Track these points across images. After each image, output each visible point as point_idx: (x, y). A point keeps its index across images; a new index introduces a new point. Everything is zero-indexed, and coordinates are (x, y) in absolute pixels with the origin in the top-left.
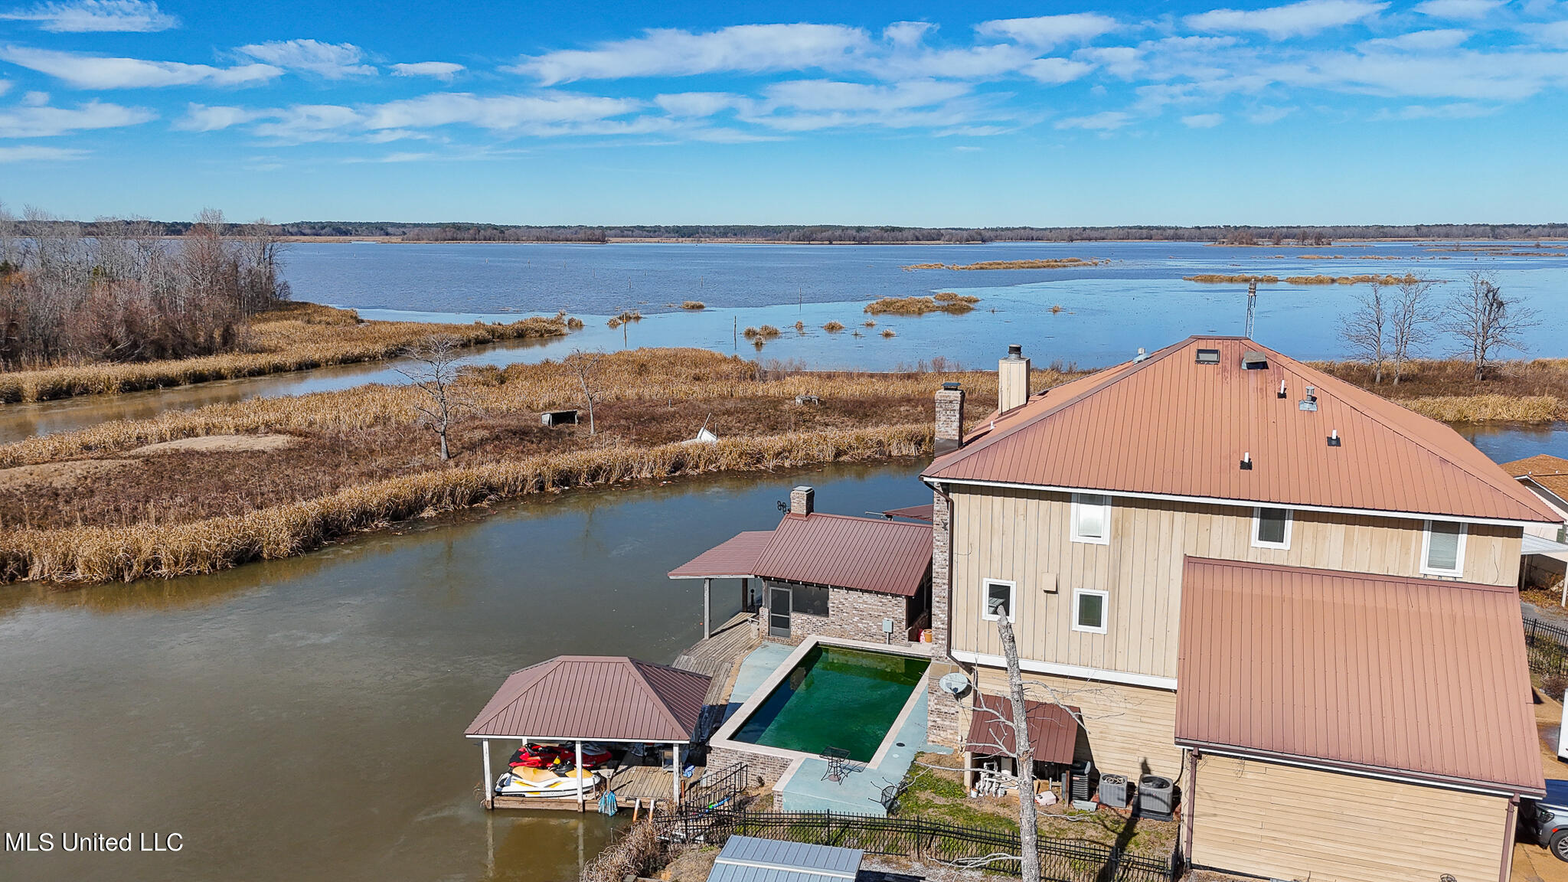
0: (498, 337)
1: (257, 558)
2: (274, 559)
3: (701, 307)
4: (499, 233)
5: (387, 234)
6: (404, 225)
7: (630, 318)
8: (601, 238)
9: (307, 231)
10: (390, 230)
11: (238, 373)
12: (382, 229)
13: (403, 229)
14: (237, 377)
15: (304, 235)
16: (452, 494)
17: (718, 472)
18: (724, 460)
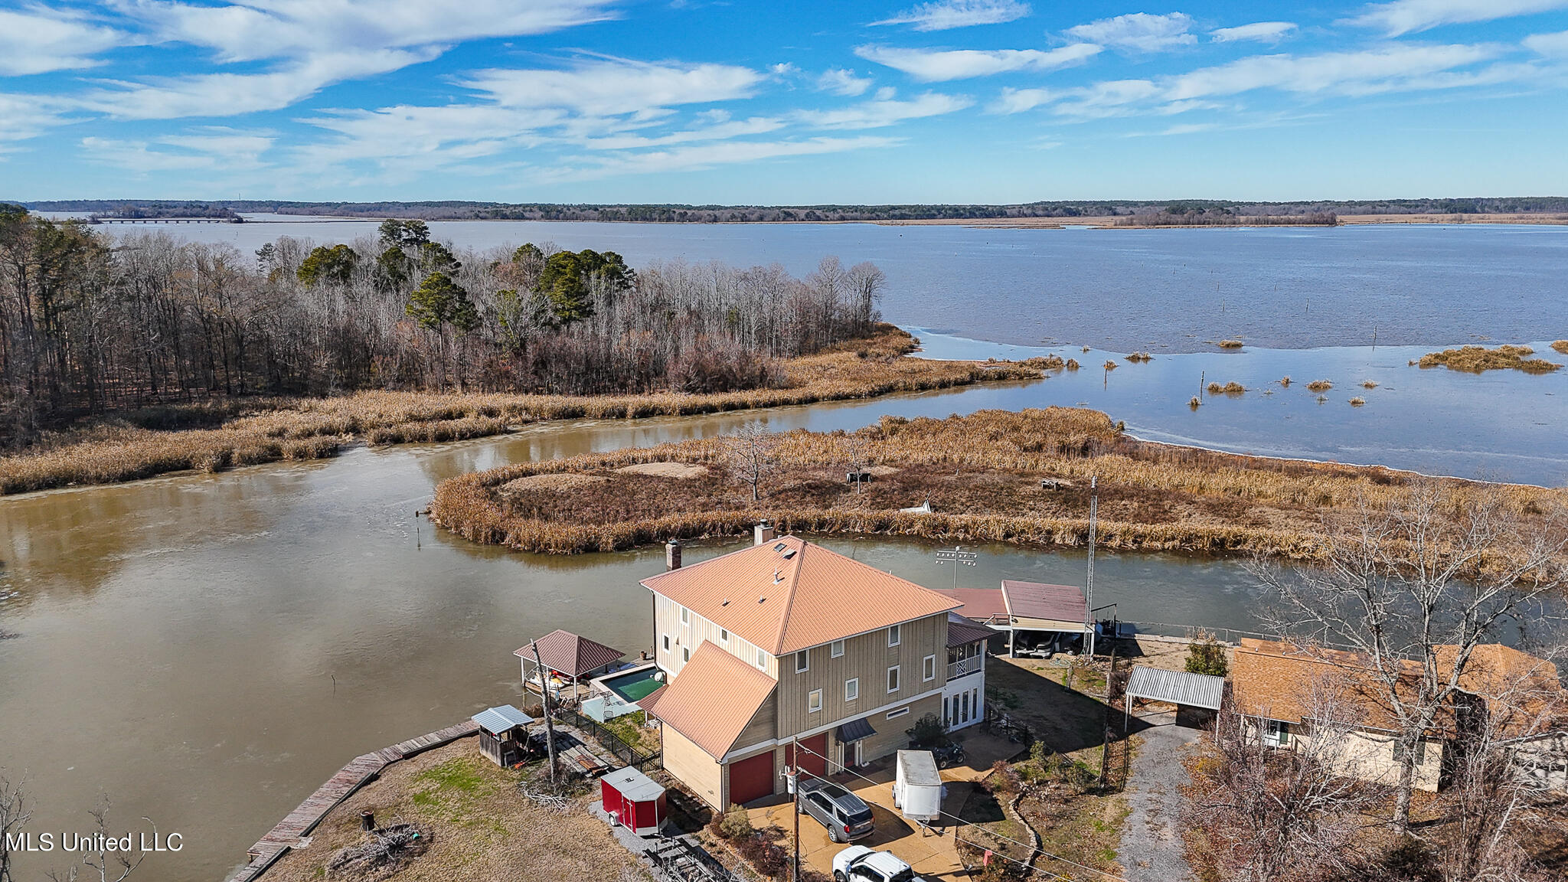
0: (981, 379)
1: (596, 550)
2: (607, 551)
3: (1239, 346)
4: (1223, 212)
5: (1115, 214)
6: (1135, 204)
7: (1139, 358)
8: (1329, 220)
9: (1040, 212)
10: (1119, 209)
11: (757, 405)
12: (1111, 209)
13: (1131, 209)
14: (756, 407)
15: (1037, 216)
16: (722, 527)
17: (911, 535)
18: (917, 527)
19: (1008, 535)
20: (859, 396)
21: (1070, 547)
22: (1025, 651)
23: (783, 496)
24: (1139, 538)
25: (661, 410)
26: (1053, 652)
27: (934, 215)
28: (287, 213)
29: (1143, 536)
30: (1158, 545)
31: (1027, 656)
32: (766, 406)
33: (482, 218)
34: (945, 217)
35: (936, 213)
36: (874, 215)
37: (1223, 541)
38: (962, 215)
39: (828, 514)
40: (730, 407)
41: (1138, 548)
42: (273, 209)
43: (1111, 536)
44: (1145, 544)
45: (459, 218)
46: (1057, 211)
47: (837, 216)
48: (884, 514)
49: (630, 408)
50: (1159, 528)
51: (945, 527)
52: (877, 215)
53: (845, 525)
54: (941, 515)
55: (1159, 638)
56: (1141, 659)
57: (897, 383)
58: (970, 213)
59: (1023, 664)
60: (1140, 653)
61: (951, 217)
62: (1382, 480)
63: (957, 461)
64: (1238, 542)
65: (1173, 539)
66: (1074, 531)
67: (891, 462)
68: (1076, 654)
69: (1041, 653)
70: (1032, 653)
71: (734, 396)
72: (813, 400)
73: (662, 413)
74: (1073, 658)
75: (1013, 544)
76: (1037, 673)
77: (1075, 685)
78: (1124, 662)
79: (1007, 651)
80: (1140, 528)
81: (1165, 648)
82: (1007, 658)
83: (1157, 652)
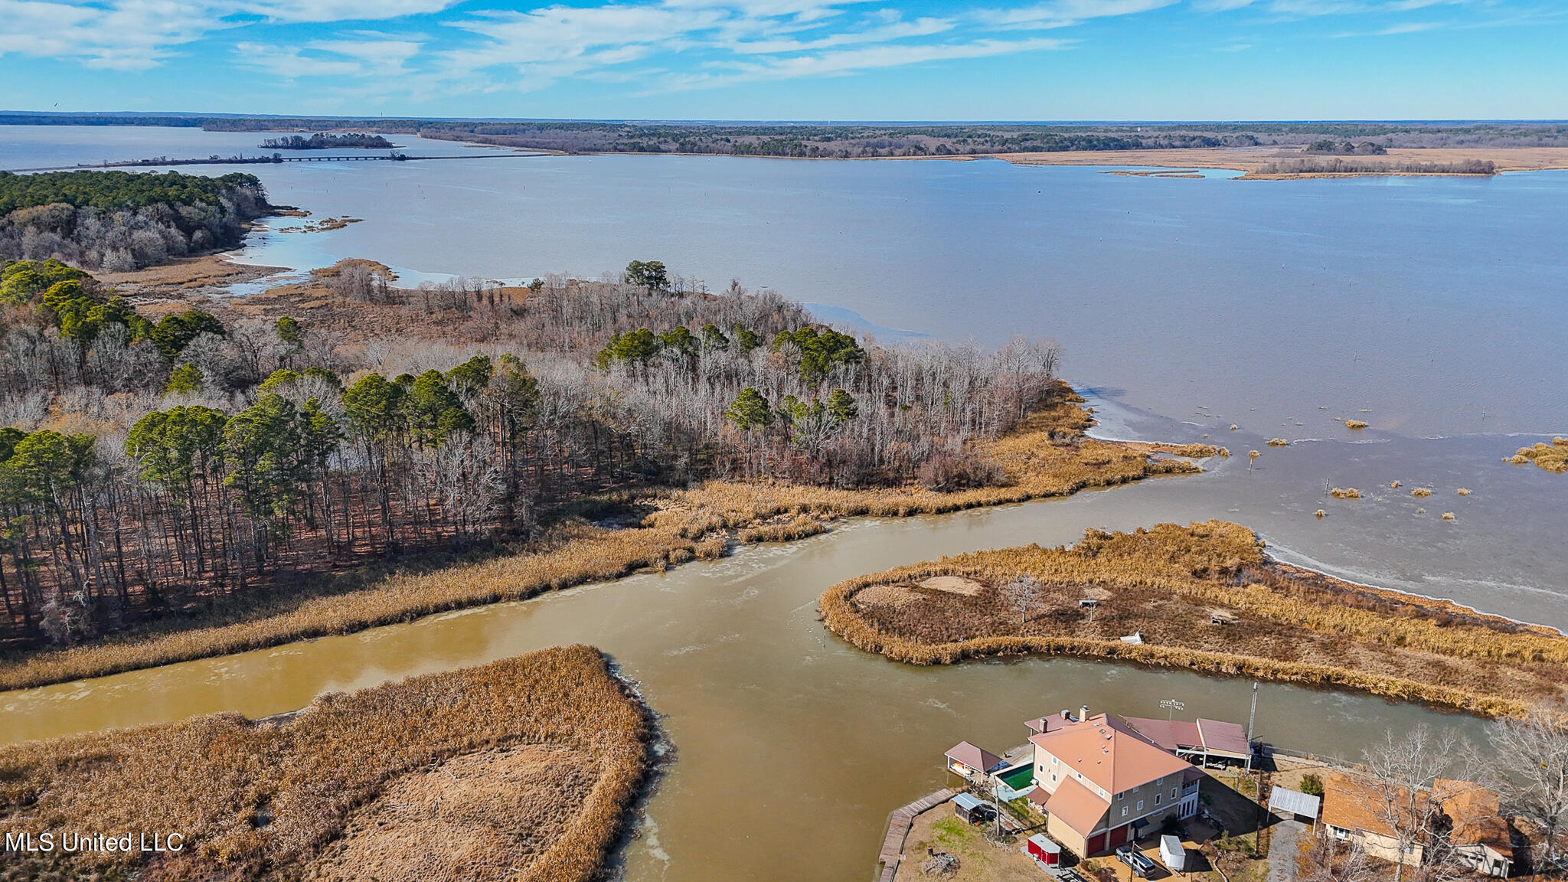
0: (1152, 472)
1: (942, 664)
9: (1177, 143)
17: (1130, 659)
18: (1134, 654)
19: (1192, 664)
20: (1062, 494)
21: (1231, 676)
22: (1211, 765)
23: (1042, 621)
24: (1275, 672)
25: (922, 509)
26: (1227, 765)
27: (1068, 147)
28: (431, 137)
29: (1278, 671)
30: (1286, 677)
31: (1212, 768)
32: (995, 504)
33: (620, 151)
34: (1078, 149)
35: (1070, 144)
36: (1005, 147)
37: (1329, 677)
38: (1096, 146)
39: (1077, 641)
40: (970, 506)
41: (1275, 679)
42: (415, 130)
43: (1258, 669)
44: (1279, 676)
45: (598, 150)
46: (1196, 141)
47: (968, 148)
48: (1112, 643)
49: (900, 509)
50: (1288, 665)
51: (1152, 656)
52: (1009, 148)
53: (1088, 649)
54: (1148, 647)
55: (1286, 757)
56: (1276, 773)
57: (1088, 480)
58: (1104, 144)
59: (1210, 772)
60: (1275, 770)
61: (1085, 149)
62: (1446, 622)
63: (1149, 584)
64: (1338, 679)
65: (1297, 674)
66: (1234, 665)
67: (1103, 584)
68: (1239, 767)
69: (1220, 766)
70: (1215, 765)
71: (971, 495)
72: (1029, 498)
73: (922, 512)
74: (1238, 770)
75: (1195, 671)
76: (1219, 780)
77: (1240, 790)
78: (1266, 775)
79: (1201, 763)
80: (1278, 665)
81: (1289, 766)
82: (1202, 768)
83: (1285, 768)
